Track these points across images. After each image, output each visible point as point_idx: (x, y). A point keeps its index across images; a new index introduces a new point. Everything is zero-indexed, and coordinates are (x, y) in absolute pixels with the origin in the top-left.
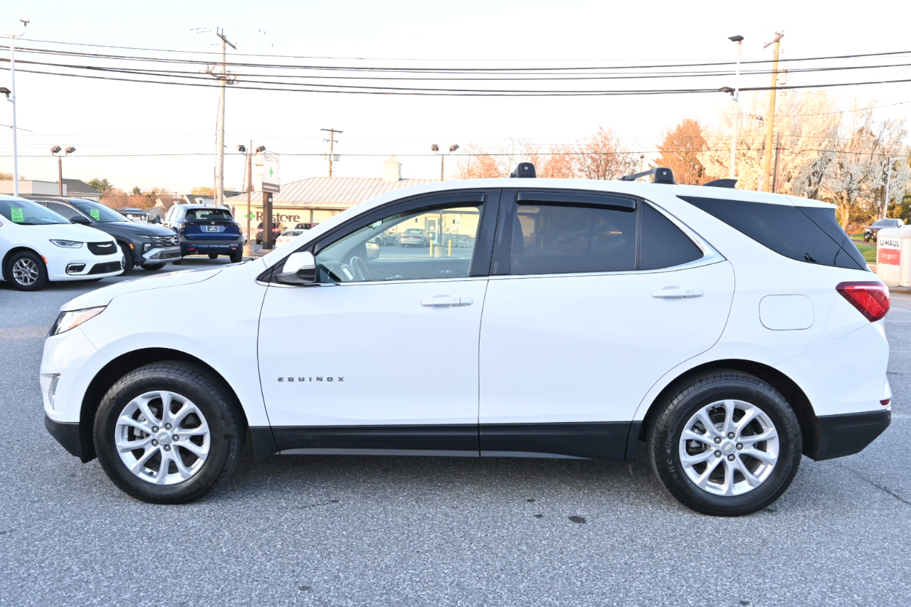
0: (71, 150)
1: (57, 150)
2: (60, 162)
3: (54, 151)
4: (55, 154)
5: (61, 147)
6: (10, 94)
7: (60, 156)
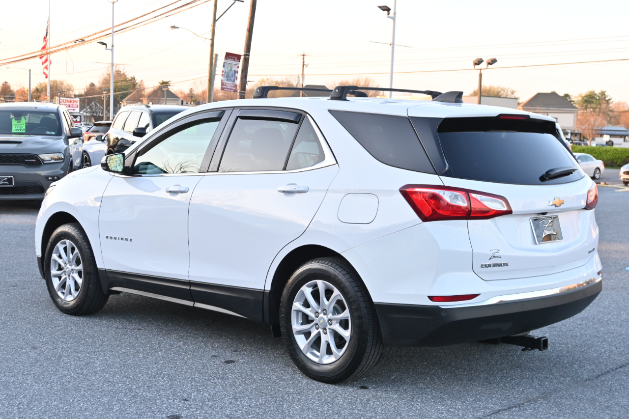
0: (493, 61)
1: (479, 62)
2: (481, 75)
3: (476, 64)
4: (477, 67)
5: (483, 59)
6: (390, 12)
7: (481, 69)
